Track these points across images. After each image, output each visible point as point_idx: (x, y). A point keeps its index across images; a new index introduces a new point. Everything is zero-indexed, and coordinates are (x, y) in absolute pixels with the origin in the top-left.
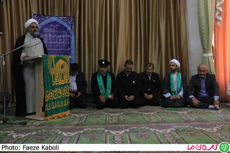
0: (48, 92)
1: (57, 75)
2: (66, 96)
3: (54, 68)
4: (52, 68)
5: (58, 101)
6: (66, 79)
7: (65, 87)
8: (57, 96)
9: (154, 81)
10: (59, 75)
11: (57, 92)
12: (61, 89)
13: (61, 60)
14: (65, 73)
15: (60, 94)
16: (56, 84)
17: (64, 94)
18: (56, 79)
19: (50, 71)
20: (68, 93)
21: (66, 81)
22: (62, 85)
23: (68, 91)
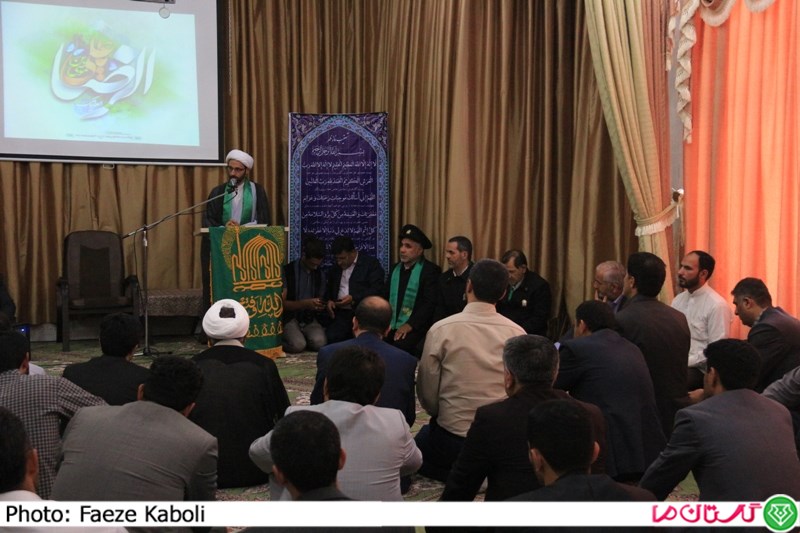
1: (246, 270)
2: (270, 316)
3: (237, 255)
4: (234, 256)
6: (271, 278)
7: (268, 297)
9: (524, 302)
10: (250, 269)
12: (256, 300)
13: (259, 236)
14: (269, 266)
15: (253, 311)
16: (243, 288)
17: (264, 312)
18: (243, 277)
19: (227, 260)
20: (275, 309)
21: (270, 283)
22: (259, 290)
23: (275, 305)
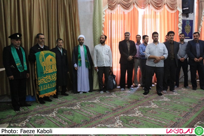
0: (40, 79)
1: (47, 66)
2: (54, 80)
3: (44, 62)
4: (43, 62)
6: (54, 69)
7: (53, 74)
8: (48, 81)
9: (65, 54)
10: (48, 66)
11: (47, 78)
12: (50, 76)
13: (50, 55)
14: (53, 65)
15: (50, 79)
16: (46, 73)
17: (53, 79)
18: (46, 69)
19: (41, 64)
21: (53, 70)
22: (51, 73)
23: (55, 77)
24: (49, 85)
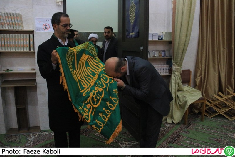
0: (83, 109)
5: (107, 103)
8: (98, 98)
15: (100, 91)
16: (88, 90)
18: (85, 85)
24: (108, 104)
